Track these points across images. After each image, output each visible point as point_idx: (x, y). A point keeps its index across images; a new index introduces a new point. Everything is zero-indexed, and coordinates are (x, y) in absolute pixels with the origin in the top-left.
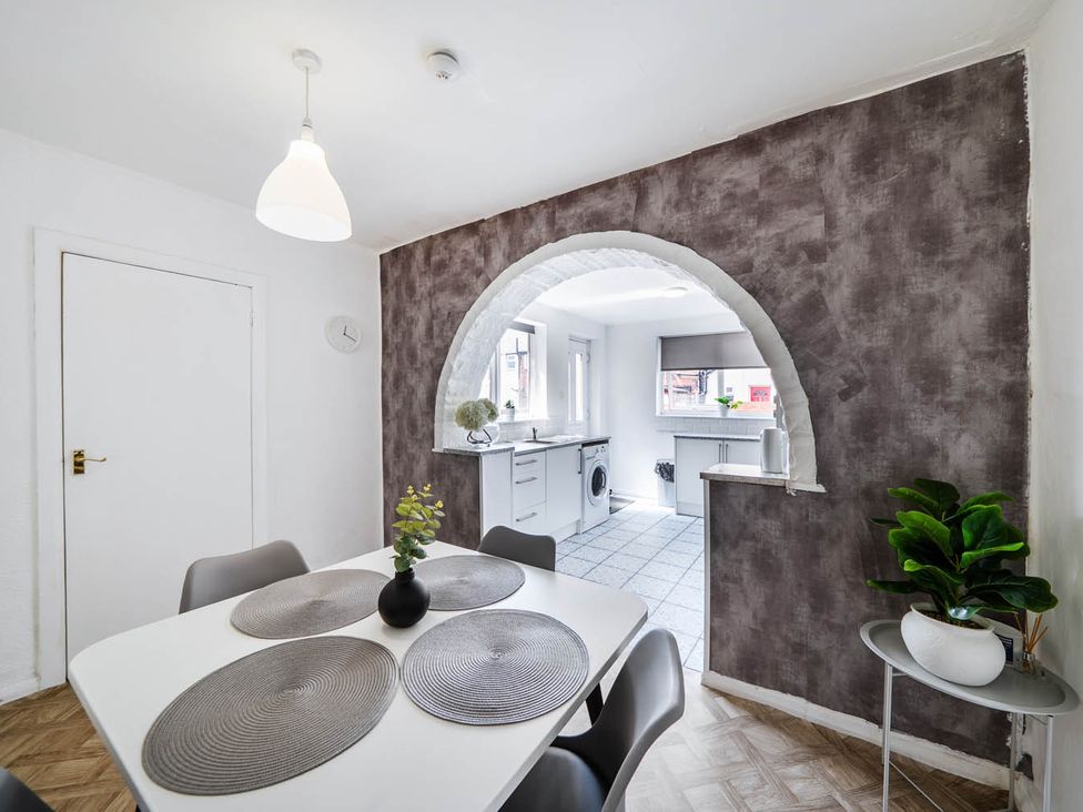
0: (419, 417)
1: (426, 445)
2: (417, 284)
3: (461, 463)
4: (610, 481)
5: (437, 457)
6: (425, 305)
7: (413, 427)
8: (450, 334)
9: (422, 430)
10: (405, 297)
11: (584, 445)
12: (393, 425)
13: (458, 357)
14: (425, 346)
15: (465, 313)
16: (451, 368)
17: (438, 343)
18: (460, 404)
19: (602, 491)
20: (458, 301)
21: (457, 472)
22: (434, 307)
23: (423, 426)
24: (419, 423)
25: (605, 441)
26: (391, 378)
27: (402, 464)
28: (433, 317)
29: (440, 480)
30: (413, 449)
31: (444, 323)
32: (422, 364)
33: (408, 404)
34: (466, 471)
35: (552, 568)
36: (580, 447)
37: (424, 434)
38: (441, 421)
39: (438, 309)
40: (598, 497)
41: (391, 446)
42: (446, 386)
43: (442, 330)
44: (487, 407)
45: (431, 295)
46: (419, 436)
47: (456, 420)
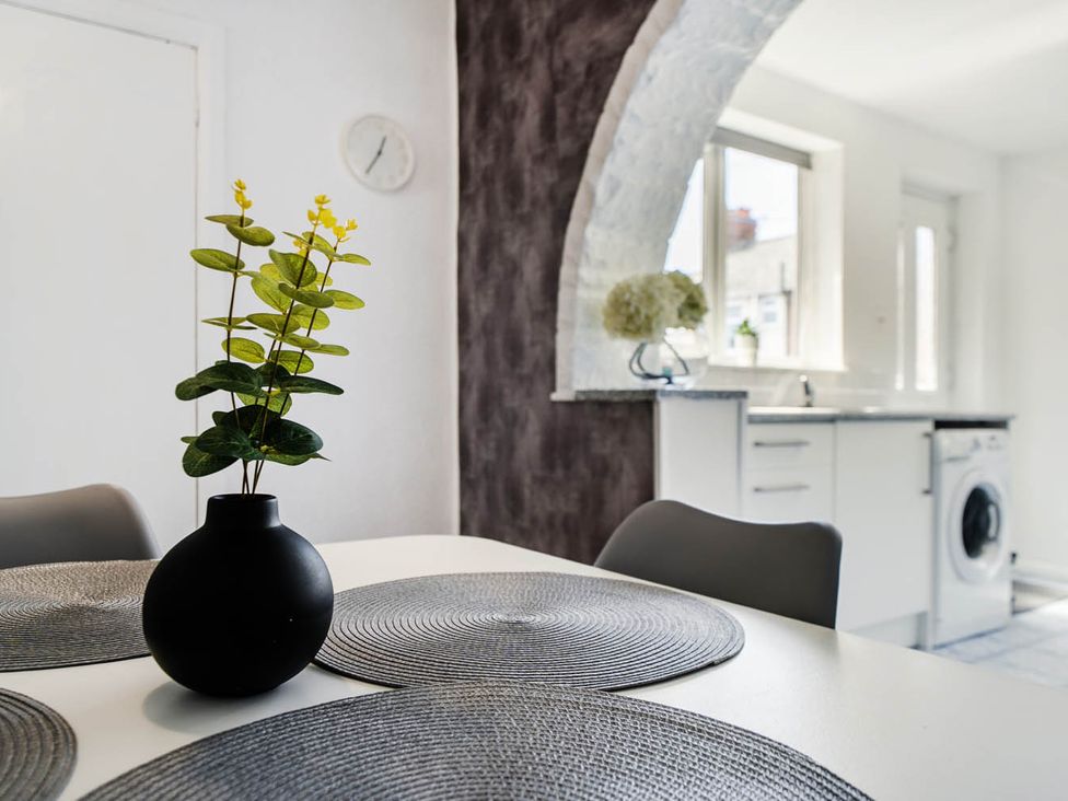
0: (527, 326)
1: (540, 387)
2: (525, 22)
3: (614, 422)
4: (1009, 528)
5: (561, 410)
6: (540, 68)
7: (515, 349)
8: (590, 116)
9: (533, 354)
10: (500, 60)
11: (941, 424)
12: (478, 351)
13: (608, 167)
14: (540, 159)
15: (621, 54)
16: (592, 195)
17: (565, 145)
18: (611, 287)
19: (988, 549)
20: (607, 32)
21: (604, 445)
22: (558, 63)
23: (533, 344)
24: (527, 339)
25: (998, 424)
26: (473, 248)
27: (493, 435)
28: (556, 86)
29: (568, 466)
30: (513, 400)
31: (578, 95)
32: (534, 203)
33: (505, 299)
34: (623, 441)
35: (829, 621)
36: (928, 426)
37: (536, 365)
38: (571, 325)
39: (567, 64)
40: (980, 563)
41: (474, 397)
42: (581, 243)
43: (573, 115)
44: (678, 286)
45: (553, 35)
46: (526, 369)
47: (606, 325)
